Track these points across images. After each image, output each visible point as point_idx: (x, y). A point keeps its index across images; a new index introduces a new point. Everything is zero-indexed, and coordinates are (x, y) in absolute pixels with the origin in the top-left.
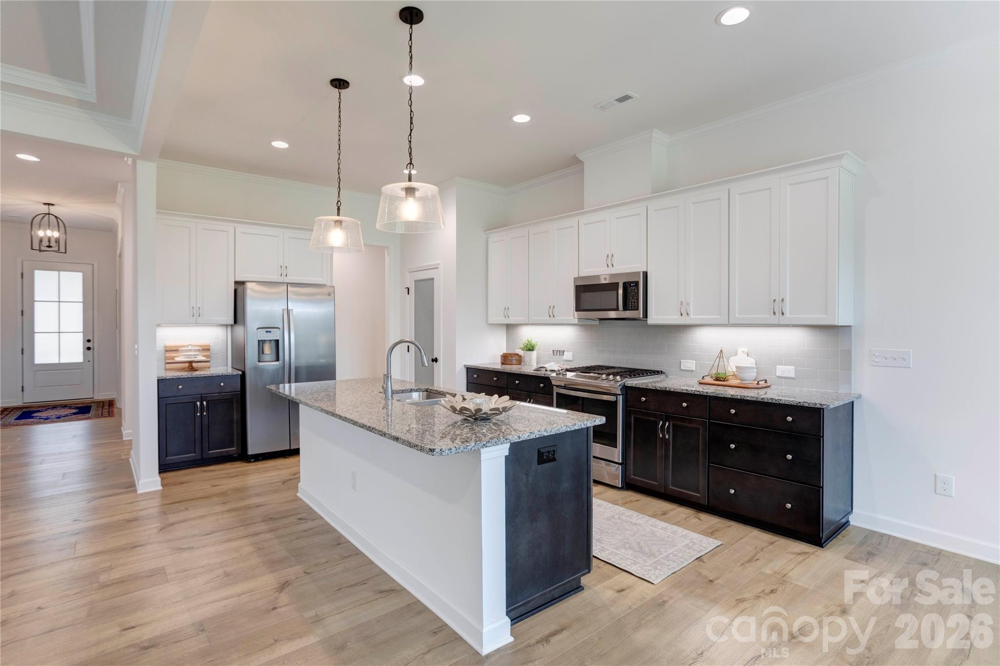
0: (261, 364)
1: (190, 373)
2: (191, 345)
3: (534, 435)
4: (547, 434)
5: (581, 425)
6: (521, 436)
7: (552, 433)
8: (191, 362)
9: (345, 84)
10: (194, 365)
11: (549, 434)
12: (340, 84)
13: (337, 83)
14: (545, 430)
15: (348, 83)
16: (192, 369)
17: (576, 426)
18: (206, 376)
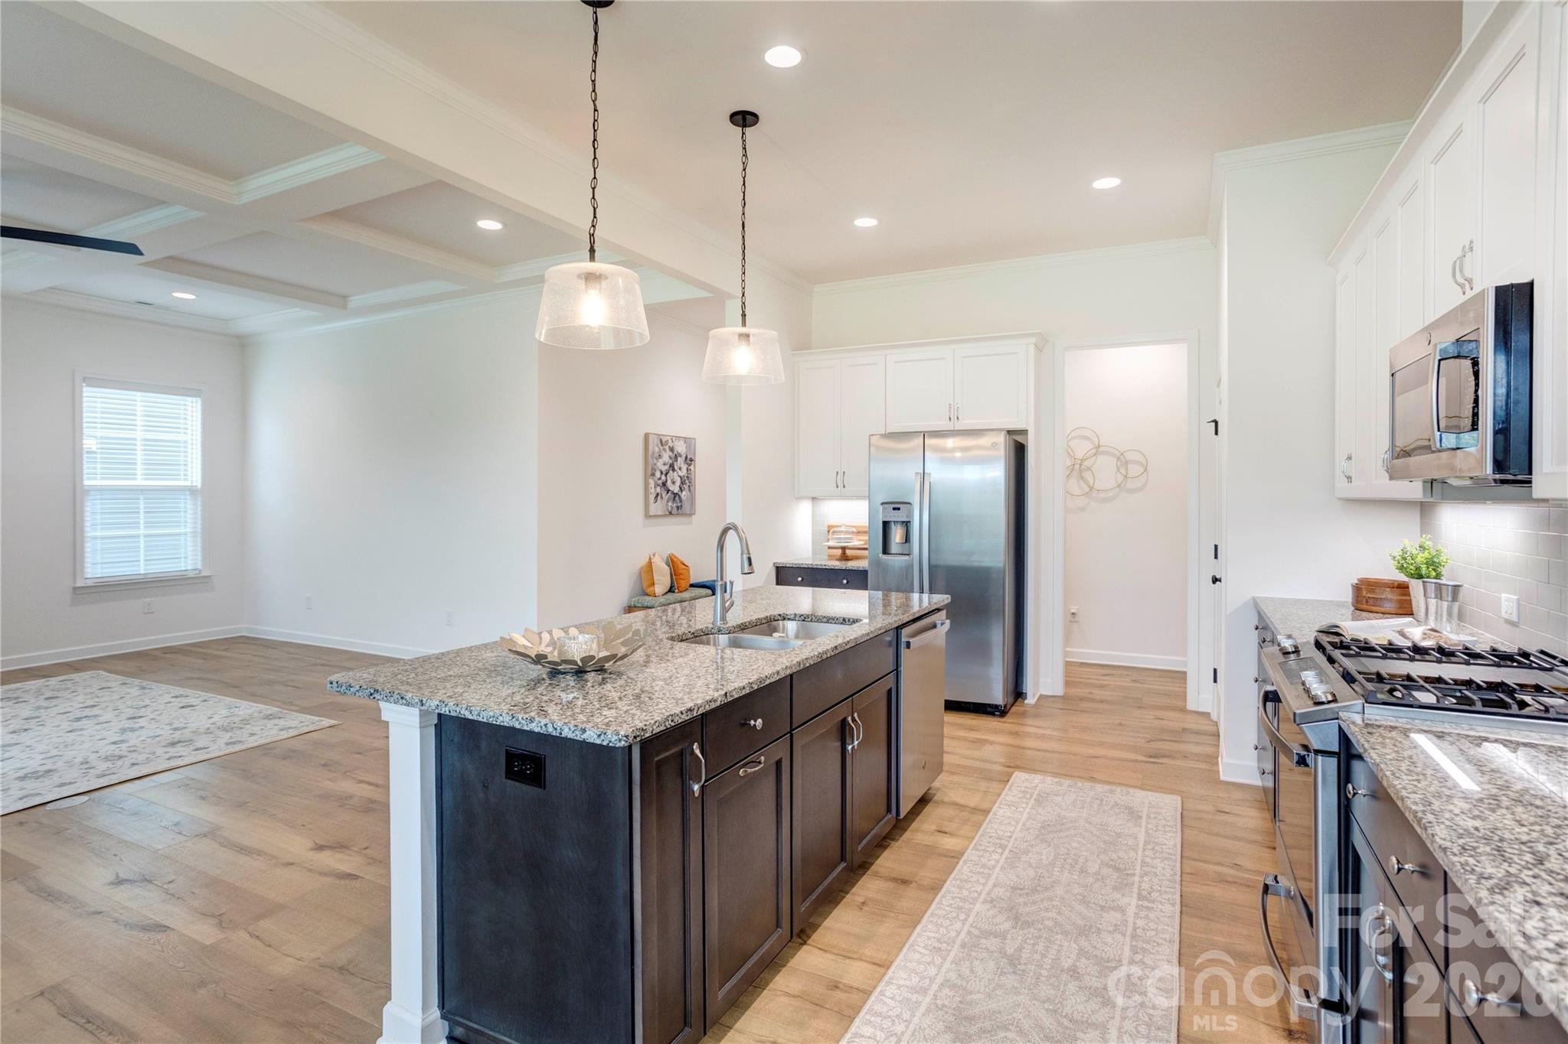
0: (885, 557)
1: (844, 562)
2: (844, 525)
3: (447, 709)
4: (470, 717)
5: (546, 725)
6: (424, 700)
7: (480, 719)
8: (844, 549)
9: (749, 117)
10: (848, 552)
11: (475, 718)
12: (744, 119)
13: (739, 117)
14: (476, 710)
15: (755, 115)
16: (844, 557)
17: (534, 724)
18: (827, 567)
